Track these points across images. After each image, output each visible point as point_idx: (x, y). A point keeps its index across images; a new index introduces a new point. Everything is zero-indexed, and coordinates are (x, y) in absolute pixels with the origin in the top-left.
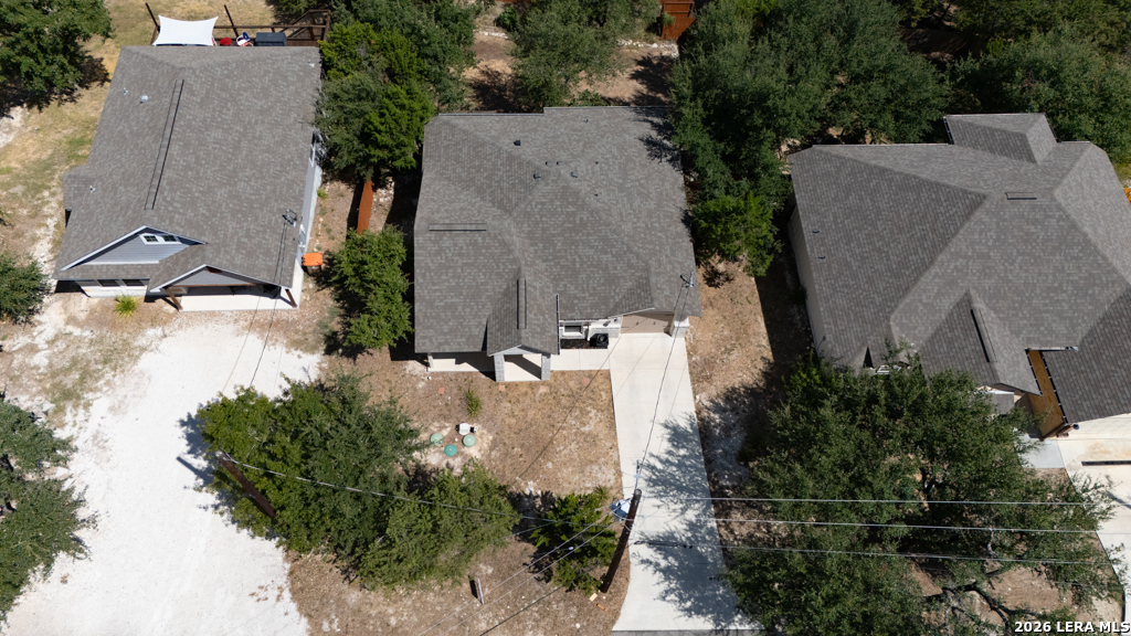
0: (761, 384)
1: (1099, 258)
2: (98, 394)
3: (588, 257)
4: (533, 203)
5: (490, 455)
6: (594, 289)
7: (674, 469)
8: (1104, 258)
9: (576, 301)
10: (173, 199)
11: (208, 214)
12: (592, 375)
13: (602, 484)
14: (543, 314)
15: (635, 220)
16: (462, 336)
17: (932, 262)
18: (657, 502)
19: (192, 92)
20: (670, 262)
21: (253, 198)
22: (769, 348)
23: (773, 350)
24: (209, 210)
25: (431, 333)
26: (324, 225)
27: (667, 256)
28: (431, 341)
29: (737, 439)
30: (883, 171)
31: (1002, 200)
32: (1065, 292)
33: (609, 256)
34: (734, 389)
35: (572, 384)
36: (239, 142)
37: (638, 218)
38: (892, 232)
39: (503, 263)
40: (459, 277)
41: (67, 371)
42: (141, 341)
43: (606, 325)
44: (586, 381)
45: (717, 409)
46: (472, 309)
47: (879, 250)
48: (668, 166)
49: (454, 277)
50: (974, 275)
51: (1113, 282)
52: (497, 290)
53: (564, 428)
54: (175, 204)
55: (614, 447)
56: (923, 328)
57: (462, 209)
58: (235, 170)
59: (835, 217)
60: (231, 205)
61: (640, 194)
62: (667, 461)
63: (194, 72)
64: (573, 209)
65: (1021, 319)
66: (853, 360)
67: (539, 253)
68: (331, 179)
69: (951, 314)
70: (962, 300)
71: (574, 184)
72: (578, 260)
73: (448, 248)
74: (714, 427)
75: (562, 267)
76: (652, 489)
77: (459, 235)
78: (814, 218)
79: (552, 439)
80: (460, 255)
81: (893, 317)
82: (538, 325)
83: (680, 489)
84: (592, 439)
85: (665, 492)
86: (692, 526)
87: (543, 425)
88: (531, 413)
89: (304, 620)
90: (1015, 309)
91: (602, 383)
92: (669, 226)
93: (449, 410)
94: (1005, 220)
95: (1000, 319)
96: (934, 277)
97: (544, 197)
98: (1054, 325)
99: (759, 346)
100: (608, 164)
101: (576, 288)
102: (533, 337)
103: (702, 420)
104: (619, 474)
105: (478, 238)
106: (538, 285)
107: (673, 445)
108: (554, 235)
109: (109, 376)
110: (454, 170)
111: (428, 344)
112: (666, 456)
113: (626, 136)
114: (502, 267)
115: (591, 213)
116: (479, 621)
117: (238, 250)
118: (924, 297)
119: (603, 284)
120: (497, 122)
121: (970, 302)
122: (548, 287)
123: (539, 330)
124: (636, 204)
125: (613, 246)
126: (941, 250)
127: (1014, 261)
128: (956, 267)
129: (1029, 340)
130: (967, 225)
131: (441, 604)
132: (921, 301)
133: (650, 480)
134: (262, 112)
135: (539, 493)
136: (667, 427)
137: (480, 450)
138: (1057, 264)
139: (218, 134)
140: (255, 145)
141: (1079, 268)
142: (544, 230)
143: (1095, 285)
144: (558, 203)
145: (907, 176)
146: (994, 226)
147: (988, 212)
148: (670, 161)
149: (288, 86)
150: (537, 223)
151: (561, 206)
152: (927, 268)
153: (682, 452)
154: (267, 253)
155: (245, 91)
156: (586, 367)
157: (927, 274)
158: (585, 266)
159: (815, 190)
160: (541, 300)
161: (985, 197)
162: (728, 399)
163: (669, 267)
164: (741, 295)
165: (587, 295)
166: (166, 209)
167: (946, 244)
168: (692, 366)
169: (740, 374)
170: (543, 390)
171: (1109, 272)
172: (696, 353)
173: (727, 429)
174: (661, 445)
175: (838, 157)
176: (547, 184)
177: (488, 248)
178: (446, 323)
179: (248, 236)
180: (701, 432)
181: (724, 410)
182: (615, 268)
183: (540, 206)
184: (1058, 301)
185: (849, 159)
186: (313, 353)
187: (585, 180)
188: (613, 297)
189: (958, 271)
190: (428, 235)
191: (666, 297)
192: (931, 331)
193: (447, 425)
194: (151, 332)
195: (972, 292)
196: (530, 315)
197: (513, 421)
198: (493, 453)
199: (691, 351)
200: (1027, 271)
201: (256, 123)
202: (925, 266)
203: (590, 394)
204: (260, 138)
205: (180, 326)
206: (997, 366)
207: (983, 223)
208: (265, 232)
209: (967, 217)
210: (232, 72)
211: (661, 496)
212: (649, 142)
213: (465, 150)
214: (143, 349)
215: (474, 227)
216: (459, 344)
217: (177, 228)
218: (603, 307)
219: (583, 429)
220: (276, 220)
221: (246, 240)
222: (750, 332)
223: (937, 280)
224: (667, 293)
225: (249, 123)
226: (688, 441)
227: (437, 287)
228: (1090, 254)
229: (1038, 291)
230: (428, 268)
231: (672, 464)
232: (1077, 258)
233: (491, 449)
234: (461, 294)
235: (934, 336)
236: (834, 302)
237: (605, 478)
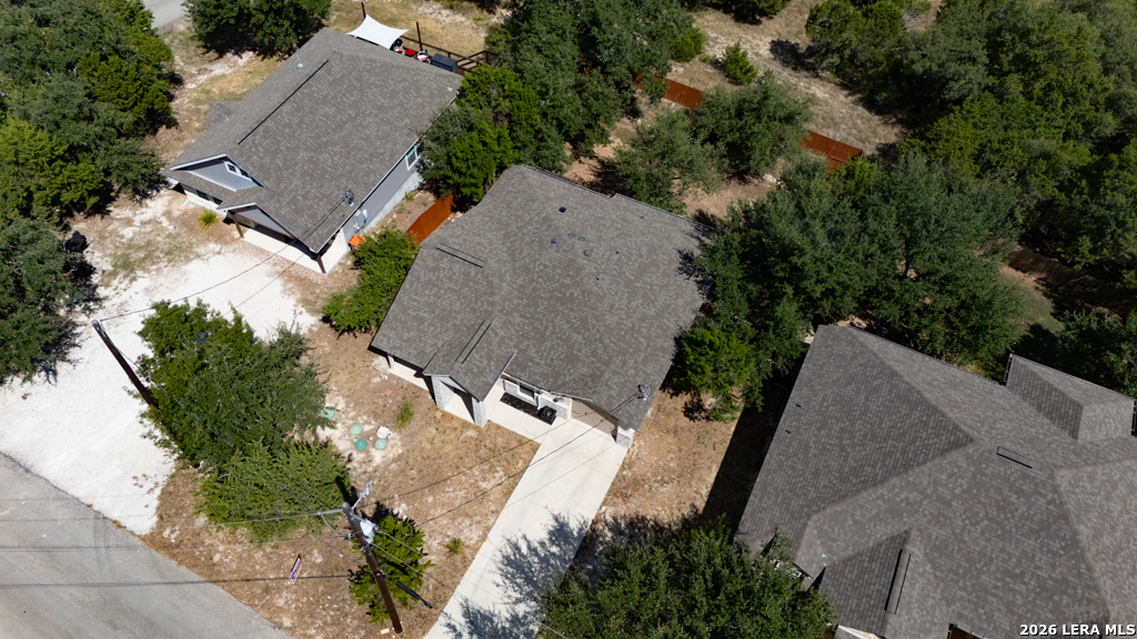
0: (674, 528)
1: (1083, 566)
2: (146, 275)
3: (561, 330)
4: (538, 263)
5: (389, 465)
6: (552, 360)
7: (536, 560)
8: (1089, 568)
9: (530, 364)
10: (260, 144)
11: (281, 166)
12: (522, 441)
13: (462, 538)
14: (489, 359)
15: (624, 317)
16: (415, 349)
17: (882, 482)
18: (499, 580)
19: (329, 72)
20: (636, 369)
21: (329, 169)
22: (706, 499)
23: (708, 502)
24: (284, 164)
25: (392, 334)
26: (394, 221)
27: (636, 362)
28: (389, 340)
30: (894, 374)
31: (990, 452)
32: (1026, 584)
33: (580, 337)
34: (644, 518)
35: (500, 440)
36: (345, 123)
37: (628, 317)
38: (865, 436)
39: (482, 302)
40: (439, 297)
41: (139, 248)
42: (201, 250)
43: (555, 400)
44: (514, 444)
45: (616, 529)
46: (436, 329)
47: (843, 448)
48: (694, 287)
49: (435, 295)
50: (925, 516)
51: (1089, 601)
52: (465, 322)
53: (465, 475)
54: (260, 148)
55: (497, 513)
56: (843, 545)
57: (479, 244)
58: (327, 143)
59: (824, 400)
60: (306, 168)
61: (645, 296)
62: (535, 550)
63: (341, 58)
64: (569, 282)
65: (960, 589)
66: (753, 541)
67: (521, 308)
68: (427, 189)
69: (880, 545)
70: (899, 536)
71: (581, 261)
72: (551, 328)
73: (444, 269)
74: (601, 543)
75: (534, 328)
76: (503, 567)
77: (458, 262)
78: (805, 392)
79: (449, 478)
80: (450, 279)
81: (815, 517)
82: (478, 367)
83: (529, 580)
84: (481, 497)
85: (513, 576)
86: (515, 620)
87: (450, 462)
88: (448, 448)
89: (156, 519)
90: (957, 574)
91: (526, 453)
92: (657, 337)
93: (383, 411)
94: (985, 475)
95: (936, 577)
96: (878, 498)
97: (550, 261)
98: (996, 614)
99: (697, 492)
100: (629, 259)
101: (537, 352)
102: (465, 374)
103: (593, 530)
104: (484, 538)
105: (473, 272)
106: (501, 333)
107: (551, 539)
108: (541, 298)
109: (162, 265)
110: (501, 212)
111: (385, 342)
112: (537, 545)
113: (666, 242)
114: (479, 304)
115: (583, 292)
116: (281, 596)
117: (288, 203)
118: (858, 513)
119: (562, 360)
120: (564, 188)
121: (905, 541)
122: (511, 340)
123: (476, 370)
124: (634, 304)
125: (588, 330)
126: (899, 474)
127: (977, 523)
128: (907, 498)
129: (960, 616)
130: (938, 460)
131: (262, 565)
132: (853, 516)
133: (507, 558)
134: (380, 108)
135: (405, 517)
136: (556, 519)
137: (384, 457)
138: (1028, 550)
139: (331, 111)
140: (358, 130)
141: (1053, 566)
142: (535, 289)
143: (1066, 594)
144: (559, 271)
145: (912, 389)
146: (969, 475)
147: (968, 457)
148: (698, 282)
149: (417, 97)
150: (532, 281)
151: (560, 275)
152: (875, 485)
153: (554, 549)
154: (313, 216)
155: (376, 86)
156: (521, 431)
157: (871, 491)
158: (554, 336)
159: (822, 367)
160: (495, 348)
161: (972, 440)
162: (631, 524)
163: (632, 372)
164: (711, 438)
165: (543, 362)
166: (250, 148)
167: (906, 471)
168: (619, 478)
169: (659, 508)
170: (471, 433)
171: (1089, 587)
172: (630, 468)
173: (610, 551)
174: (538, 531)
175: (862, 344)
176: (557, 251)
177: (476, 283)
178: (409, 331)
179: (305, 197)
180: (584, 541)
181: (621, 533)
182: (580, 350)
183: (542, 267)
184: (1013, 590)
185: (871, 351)
186: (312, 315)
187: (596, 262)
188: (565, 375)
189: (908, 503)
190: (433, 251)
191: (611, 397)
192: (850, 552)
193: (373, 422)
194: (212, 246)
195: (914, 533)
196: (475, 354)
197: (428, 446)
198: (393, 465)
199: (627, 464)
200: (988, 540)
201: (369, 115)
202: (875, 482)
203: (509, 458)
204: (366, 127)
205: (234, 251)
206: (892, 619)
207: (958, 467)
208: (322, 200)
209: (943, 453)
210: (374, 69)
211: (507, 578)
212: (687, 258)
213: (519, 200)
214: (198, 256)
215: (473, 261)
216: (410, 354)
217: (249, 166)
218: (551, 380)
219: (480, 483)
220: (338, 195)
221: (301, 199)
222: (696, 476)
223: (880, 502)
224: (613, 393)
225: (363, 112)
226: (567, 542)
227: (417, 298)
228: (1073, 557)
229: (993, 568)
230: (418, 279)
231: (537, 554)
232: (1054, 554)
233: (394, 461)
234: (433, 312)
235: (850, 559)
236: (773, 479)
237: (469, 535)
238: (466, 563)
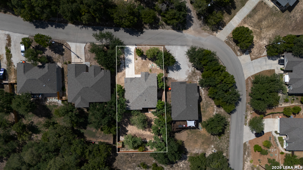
2: (191, 72)
3: (137, 84)
10: (184, 89)
11: (180, 88)
12: (137, 74)
15: (131, 89)
19: (185, 104)
21: (176, 92)
22: (116, 78)
29: (121, 66)
32: (83, 78)
36: (179, 100)
38: (101, 86)
40: (152, 81)
45: (123, 70)
46: (150, 78)
47: (103, 84)
48: (126, 99)
50: (93, 79)
53: (140, 67)
55: (135, 65)
58: (179, 95)
59: (107, 90)
60: (178, 90)
62: (129, 63)
64: (139, 89)
65: (89, 75)
67: (143, 84)
69: (97, 75)
70: (95, 77)
71: (139, 92)
73: (153, 84)
75: (140, 83)
76: (131, 60)
78: (109, 91)
79: (142, 66)
81: (103, 75)
83: (128, 60)
84: (137, 66)
86: (127, 56)
92: (127, 89)
98: (85, 74)
101: (139, 81)
104: (134, 62)
106: (143, 80)
108: (141, 86)
109: (190, 75)
111: (155, 74)
114: (147, 82)
119: (136, 81)
124: (131, 92)
125: (134, 85)
126: (97, 82)
127: (89, 81)
128: (96, 80)
129: (88, 73)
130: (93, 84)
132: (100, 77)
134: (177, 105)
135: (143, 60)
136: (129, 67)
140: (177, 100)
141: (81, 80)
143: (79, 78)
153: (127, 64)
159: (109, 95)
162: (122, 71)
163: (128, 84)
168: (125, 75)
169: (120, 74)
173: (122, 67)
174: (130, 65)
176: (142, 92)
177: (149, 84)
179: (176, 87)
180: (125, 67)
183: (143, 90)
186: (169, 77)
192: (99, 74)
193: (153, 68)
194: (187, 80)
200: (87, 80)
201: (178, 103)
203: (137, 71)
206: (94, 68)
212: (129, 102)
214: (187, 78)
222: (118, 80)
223: (98, 79)
224: (128, 80)
226: (127, 66)
227: (154, 80)
228: (79, 81)
229: (86, 78)
233: (148, 65)
236: (109, 79)
237: (136, 61)
238: (135, 58)
